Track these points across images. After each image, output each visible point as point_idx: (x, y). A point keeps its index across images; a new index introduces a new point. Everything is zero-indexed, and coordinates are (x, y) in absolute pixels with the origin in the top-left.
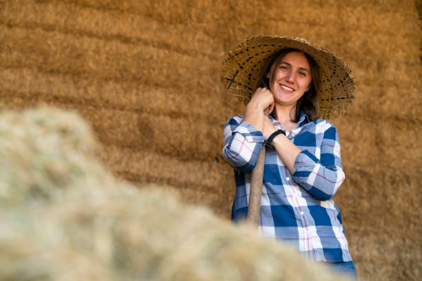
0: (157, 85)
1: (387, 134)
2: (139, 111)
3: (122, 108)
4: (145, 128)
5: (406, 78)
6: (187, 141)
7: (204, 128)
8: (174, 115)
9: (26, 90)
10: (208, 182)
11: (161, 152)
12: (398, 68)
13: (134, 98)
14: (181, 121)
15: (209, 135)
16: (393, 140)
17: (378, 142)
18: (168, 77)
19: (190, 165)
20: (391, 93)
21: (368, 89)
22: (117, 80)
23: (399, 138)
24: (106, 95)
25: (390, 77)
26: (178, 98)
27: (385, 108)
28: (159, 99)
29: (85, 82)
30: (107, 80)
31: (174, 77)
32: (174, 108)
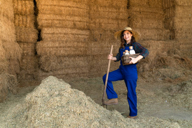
0: (76, 16)
1: (120, 22)
2: (73, 21)
3: (70, 21)
4: (75, 24)
5: (124, 11)
6: (82, 26)
7: (85, 24)
8: (80, 21)
9: (52, 19)
10: (87, 34)
11: (78, 29)
12: (122, 9)
13: (72, 19)
14: (81, 23)
15: (86, 25)
16: (121, 23)
17: (118, 24)
18: (78, 14)
19: (83, 31)
20: (121, 14)
21: (117, 14)
22: (69, 15)
23: (122, 23)
24: (67, 19)
25: (121, 11)
26: (80, 18)
27: (120, 17)
28: (77, 18)
29: (63, 16)
30: (67, 15)
31: (79, 14)
32: (80, 20)
